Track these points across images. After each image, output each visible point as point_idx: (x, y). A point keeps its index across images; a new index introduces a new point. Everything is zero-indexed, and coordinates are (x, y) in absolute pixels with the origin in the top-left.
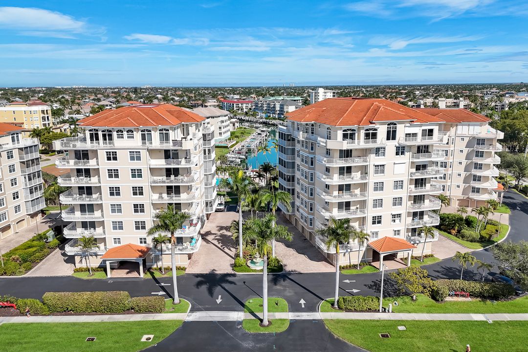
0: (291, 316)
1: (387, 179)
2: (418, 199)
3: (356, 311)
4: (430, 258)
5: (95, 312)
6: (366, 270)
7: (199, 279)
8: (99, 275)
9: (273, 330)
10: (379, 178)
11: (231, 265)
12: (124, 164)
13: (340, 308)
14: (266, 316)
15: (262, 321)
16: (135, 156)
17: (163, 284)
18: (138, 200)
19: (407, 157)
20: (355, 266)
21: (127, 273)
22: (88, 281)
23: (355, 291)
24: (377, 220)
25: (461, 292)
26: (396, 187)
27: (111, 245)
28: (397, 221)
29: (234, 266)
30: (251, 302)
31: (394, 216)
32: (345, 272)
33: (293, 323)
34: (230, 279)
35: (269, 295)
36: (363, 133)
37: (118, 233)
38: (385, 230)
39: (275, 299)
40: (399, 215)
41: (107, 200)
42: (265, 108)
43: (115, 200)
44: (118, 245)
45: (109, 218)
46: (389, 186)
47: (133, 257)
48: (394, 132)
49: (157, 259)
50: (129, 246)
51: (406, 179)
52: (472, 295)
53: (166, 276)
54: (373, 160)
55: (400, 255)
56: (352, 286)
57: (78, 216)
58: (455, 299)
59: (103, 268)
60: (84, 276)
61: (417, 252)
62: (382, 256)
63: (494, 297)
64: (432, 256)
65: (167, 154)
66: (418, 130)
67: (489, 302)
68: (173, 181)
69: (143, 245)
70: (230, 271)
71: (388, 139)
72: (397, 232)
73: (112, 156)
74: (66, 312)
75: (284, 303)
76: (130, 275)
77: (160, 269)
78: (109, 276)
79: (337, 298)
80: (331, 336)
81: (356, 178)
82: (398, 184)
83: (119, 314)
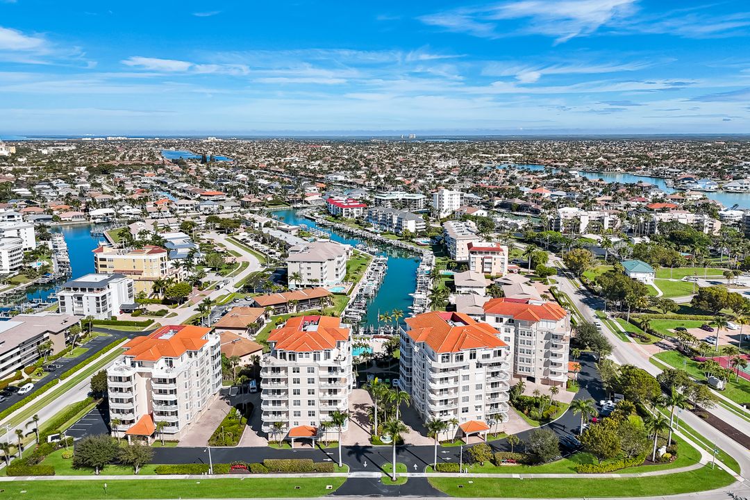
0: (408, 475)
1: (471, 383)
2: (494, 395)
3: (446, 472)
4: (502, 434)
5: (295, 471)
6: (458, 443)
7: (349, 450)
8: (286, 447)
9: (398, 483)
10: (466, 383)
11: (369, 439)
12: (304, 375)
13: (437, 471)
14: (394, 475)
15: (392, 478)
16: (311, 370)
17: (328, 454)
18: (311, 397)
19: (484, 369)
20: (450, 441)
21: (302, 445)
22: (280, 450)
23: (448, 459)
24: (465, 410)
25: (511, 460)
26: (477, 388)
27: (292, 426)
28: (479, 409)
29: (371, 440)
30: (385, 466)
31: (476, 407)
32: (443, 445)
33: (410, 479)
34: (369, 450)
35: (396, 461)
36: (454, 356)
37: (297, 419)
38: (471, 416)
39: (399, 464)
40: (480, 407)
41: (292, 398)
42: (380, 219)
43: (297, 397)
44: (296, 426)
45: (292, 409)
46: (472, 387)
47: (308, 435)
48: (475, 354)
49: (321, 435)
50: (304, 427)
51: (483, 383)
52: (518, 462)
53: (328, 447)
54: (462, 372)
55: (481, 433)
56: (446, 455)
57: (270, 407)
58: (507, 464)
59: (288, 441)
60: (276, 447)
61: (493, 430)
62: (467, 435)
63: (530, 463)
64: (503, 432)
65: (330, 369)
66: (491, 352)
67: (526, 466)
68: (333, 386)
69: (313, 426)
70: (369, 444)
71: (471, 358)
72: (479, 417)
73: (296, 370)
74: (277, 471)
75: (404, 466)
76: (304, 447)
77: (324, 442)
78: (293, 447)
79: (436, 464)
80: (430, 486)
81: (451, 384)
82: (479, 387)
83: (308, 473)
